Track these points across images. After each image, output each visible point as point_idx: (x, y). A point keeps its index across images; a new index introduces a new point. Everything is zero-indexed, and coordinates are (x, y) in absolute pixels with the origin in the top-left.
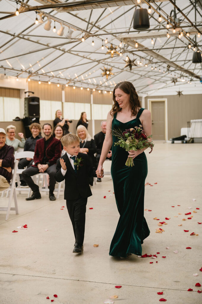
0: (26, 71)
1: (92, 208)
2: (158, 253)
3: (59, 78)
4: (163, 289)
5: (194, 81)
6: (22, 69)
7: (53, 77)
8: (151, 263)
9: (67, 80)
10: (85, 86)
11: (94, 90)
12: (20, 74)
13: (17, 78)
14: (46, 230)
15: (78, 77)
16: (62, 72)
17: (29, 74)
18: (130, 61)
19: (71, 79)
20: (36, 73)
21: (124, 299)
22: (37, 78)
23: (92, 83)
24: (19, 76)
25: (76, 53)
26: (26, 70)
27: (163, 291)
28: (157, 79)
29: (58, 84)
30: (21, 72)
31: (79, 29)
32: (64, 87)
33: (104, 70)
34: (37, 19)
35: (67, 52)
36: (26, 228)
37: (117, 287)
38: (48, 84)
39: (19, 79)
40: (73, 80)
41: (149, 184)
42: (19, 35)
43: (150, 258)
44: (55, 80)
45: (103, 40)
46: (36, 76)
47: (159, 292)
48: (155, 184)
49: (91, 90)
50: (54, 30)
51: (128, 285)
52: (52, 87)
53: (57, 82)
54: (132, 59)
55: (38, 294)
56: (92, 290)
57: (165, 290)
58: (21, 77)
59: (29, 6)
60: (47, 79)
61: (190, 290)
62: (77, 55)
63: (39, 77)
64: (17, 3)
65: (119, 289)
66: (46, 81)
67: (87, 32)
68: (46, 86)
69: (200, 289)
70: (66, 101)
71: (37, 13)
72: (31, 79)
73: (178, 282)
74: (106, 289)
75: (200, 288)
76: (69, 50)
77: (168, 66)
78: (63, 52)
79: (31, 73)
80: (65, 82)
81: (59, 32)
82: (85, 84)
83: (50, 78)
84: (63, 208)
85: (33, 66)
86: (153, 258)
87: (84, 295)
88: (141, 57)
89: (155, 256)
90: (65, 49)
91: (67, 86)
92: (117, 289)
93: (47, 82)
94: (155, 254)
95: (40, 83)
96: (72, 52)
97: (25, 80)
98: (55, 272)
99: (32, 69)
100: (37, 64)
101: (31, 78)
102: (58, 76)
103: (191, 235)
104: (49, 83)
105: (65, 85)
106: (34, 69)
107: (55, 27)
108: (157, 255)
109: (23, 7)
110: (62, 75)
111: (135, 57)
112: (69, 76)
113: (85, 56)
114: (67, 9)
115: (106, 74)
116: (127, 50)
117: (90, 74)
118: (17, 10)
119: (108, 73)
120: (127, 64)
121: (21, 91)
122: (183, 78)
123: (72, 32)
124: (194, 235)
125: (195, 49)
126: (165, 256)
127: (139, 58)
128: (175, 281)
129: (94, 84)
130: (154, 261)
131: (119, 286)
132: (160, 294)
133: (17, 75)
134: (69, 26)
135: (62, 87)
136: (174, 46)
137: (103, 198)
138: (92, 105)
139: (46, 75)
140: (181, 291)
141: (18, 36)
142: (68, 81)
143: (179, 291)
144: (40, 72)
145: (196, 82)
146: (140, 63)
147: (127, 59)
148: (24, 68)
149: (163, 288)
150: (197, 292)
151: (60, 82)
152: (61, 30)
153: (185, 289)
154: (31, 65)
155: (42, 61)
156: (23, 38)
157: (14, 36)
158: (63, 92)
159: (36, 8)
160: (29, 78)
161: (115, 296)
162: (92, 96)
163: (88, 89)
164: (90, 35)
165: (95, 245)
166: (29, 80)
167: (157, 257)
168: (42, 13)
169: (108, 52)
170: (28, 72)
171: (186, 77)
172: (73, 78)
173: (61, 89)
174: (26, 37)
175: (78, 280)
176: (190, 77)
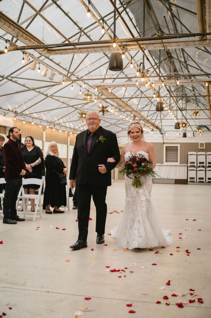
0: (13, 112)
1: (64, 229)
2: (126, 268)
3: (41, 119)
4: (132, 302)
5: (155, 131)
6: (9, 109)
7: (36, 118)
8: (120, 277)
9: (48, 122)
10: (64, 129)
11: (71, 133)
12: (7, 113)
13: (5, 116)
14: (21, 246)
15: (58, 120)
16: (44, 115)
17: (15, 114)
18: (103, 107)
19: (52, 122)
20: (21, 113)
21: (93, 311)
22: (22, 118)
23: (69, 127)
24: (6, 116)
25: (57, 98)
26: (12, 110)
27: (132, 303)
28: (124, 128)
29: (40, 125)
30: (8, 112)
31: (60, 73)
32: (45, 128)
33: (81, 113)
34: (23, 59)
35: (49, 97)
36: (2, 244)
37: (86, 299)
38: (31, 125)
39: (6, 117)
40: (53, 123)
41: (117, 212)
42: (8, 77)
43: (119, 272)
44: (37, 121)
45: (80, 87)
46: (21, 116)
47: (127, 304)
48: (121, 211)
49: (68, 133)
50: (39, 71)
51: (97, 297)
52: (35, 127)
53: (39, 123)
54: (105, 106)
55: (6, 305)
56: (61, 301)
57: (134, 303)
58: (8, 116)
59: (17, 46)
60: (31, 120)
61: (158, 302)
62: (58, 100)
63: (24, 117)
64: (6, 42)
65: (88, 301)
66: (30, 121)
67: (68, 77)
68: (30, 126)
69: (168, 302)
70: (46, 141)
71: (24, 54)
72: (16, 119)
73: (146, 294)
74: (75, 301)
75: (168, 300)
76: (51, 95)
77: (134, 116)
78: (46, 97)
79: (17, 113)
80: (46, 124)
81: (43, 73)
82: (63, 127)
83: (34, 120)
84: (38, 228)
85: (18, 107)
86: (121, 273)
87: (53, 306)
88: (112, 105)
89: (122, 270)
90: (48, 94)
91: (48, 127)
92: (86, 300)
93: (31, 123)
94: (123, 269)
95: (24, 122)
96: (54, 97)
97: (11, 119)
98: (25, 284)
99: (18, 110)
100: (22, 106)
101: (16, 117)
102: (40, 118)
103: (155, 253)
104: (33, 123)
105: (46, 127)
106: (19, 110)
107: (39, 69)
108: (125, 270)
109: (11, 46)
110: (44, 118)
111: (107, 104)
112: (50, 119)
113: (65, 102)
114: (51, 52)
115: (82, 117)
116: (101, 98)
117: (68, 119)
118: (6, 48)
119: (84, 116)
120: (100, 110)
121: (7, 128)
122: (146, 128)
123: (54, 74)
124: (158, 253)
125: (158, 99)
126: (132, 271)
127: (110, 106)
128: (143, 294)
129: (71, 128)
130: (122, 275)
131: (88, 298)
132: (129, 306)
133: (4, 114)
134: (52, 69)
135: (43, 128)
136: (141, 96)
137: (75, 221)
138: (69, 146)
139: (30, 116)
140: (150, 304)
141: (6, 78)
142: (49, 124)
143: (148, 303)
144: (24, 113)
145: (156, 132)
146: (111, 110)
147: (101, 105)
148: (11, 108)
149: (131, 300)
150: (165, 305)
151: (41, 123)
152: (45, 71)
153: (153, 301)
154: (17, 107)
155: (26, 103)
156: (11, 80)
157: (3, 77)
158: (44, 133)
159: (23, 48)
160: (15, 117)
161: (84, 308)
162: (69, 138)
163: (66, 132)
164: (70, 80)
165: (67, 260)
166: (15, 119)
167: (125, 272)
168: (28, 54)
169: (84, 98)
170: (14, 112)
171: (148, 126)
172: (53, 121)
173: (42, 130)
174: (14, 80)
175: (48, 292)
176: (152, 127)
